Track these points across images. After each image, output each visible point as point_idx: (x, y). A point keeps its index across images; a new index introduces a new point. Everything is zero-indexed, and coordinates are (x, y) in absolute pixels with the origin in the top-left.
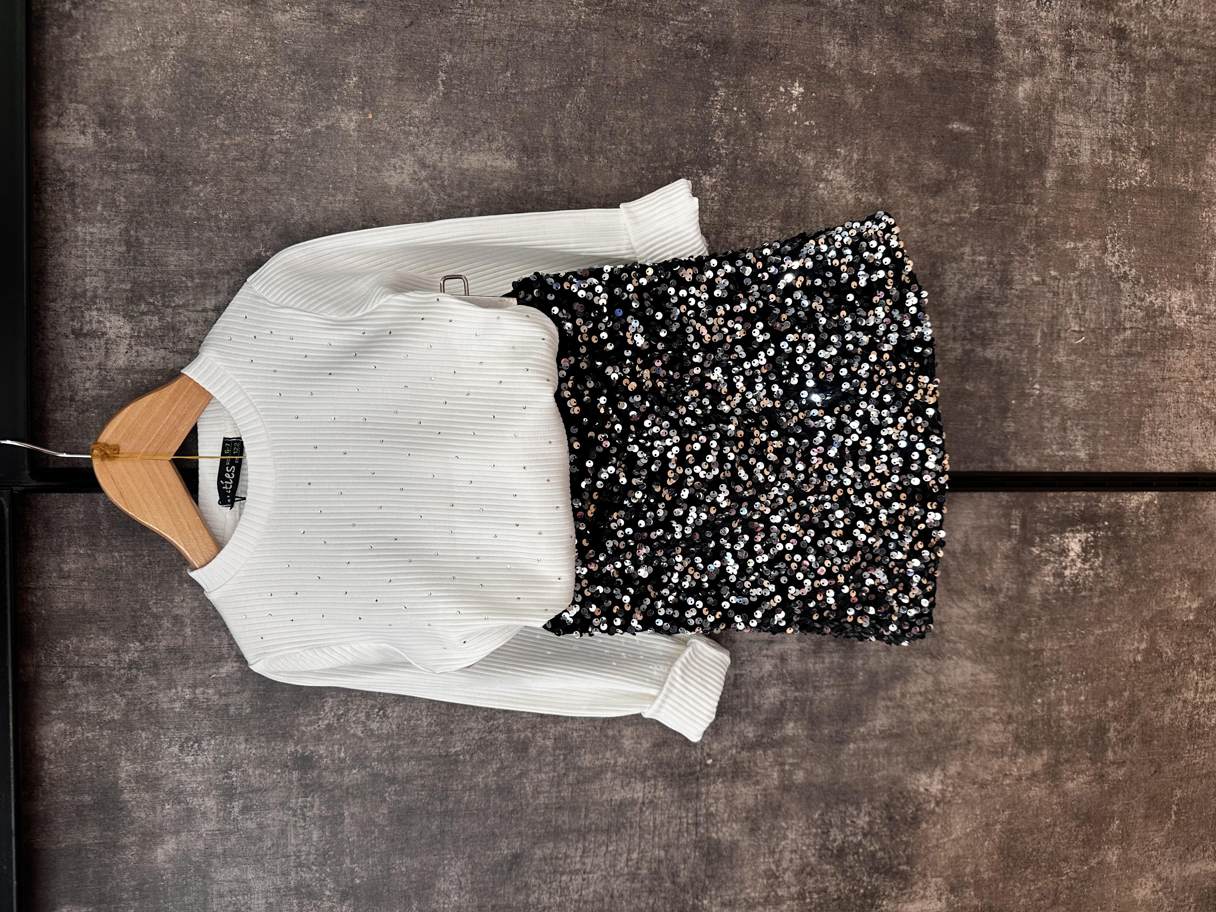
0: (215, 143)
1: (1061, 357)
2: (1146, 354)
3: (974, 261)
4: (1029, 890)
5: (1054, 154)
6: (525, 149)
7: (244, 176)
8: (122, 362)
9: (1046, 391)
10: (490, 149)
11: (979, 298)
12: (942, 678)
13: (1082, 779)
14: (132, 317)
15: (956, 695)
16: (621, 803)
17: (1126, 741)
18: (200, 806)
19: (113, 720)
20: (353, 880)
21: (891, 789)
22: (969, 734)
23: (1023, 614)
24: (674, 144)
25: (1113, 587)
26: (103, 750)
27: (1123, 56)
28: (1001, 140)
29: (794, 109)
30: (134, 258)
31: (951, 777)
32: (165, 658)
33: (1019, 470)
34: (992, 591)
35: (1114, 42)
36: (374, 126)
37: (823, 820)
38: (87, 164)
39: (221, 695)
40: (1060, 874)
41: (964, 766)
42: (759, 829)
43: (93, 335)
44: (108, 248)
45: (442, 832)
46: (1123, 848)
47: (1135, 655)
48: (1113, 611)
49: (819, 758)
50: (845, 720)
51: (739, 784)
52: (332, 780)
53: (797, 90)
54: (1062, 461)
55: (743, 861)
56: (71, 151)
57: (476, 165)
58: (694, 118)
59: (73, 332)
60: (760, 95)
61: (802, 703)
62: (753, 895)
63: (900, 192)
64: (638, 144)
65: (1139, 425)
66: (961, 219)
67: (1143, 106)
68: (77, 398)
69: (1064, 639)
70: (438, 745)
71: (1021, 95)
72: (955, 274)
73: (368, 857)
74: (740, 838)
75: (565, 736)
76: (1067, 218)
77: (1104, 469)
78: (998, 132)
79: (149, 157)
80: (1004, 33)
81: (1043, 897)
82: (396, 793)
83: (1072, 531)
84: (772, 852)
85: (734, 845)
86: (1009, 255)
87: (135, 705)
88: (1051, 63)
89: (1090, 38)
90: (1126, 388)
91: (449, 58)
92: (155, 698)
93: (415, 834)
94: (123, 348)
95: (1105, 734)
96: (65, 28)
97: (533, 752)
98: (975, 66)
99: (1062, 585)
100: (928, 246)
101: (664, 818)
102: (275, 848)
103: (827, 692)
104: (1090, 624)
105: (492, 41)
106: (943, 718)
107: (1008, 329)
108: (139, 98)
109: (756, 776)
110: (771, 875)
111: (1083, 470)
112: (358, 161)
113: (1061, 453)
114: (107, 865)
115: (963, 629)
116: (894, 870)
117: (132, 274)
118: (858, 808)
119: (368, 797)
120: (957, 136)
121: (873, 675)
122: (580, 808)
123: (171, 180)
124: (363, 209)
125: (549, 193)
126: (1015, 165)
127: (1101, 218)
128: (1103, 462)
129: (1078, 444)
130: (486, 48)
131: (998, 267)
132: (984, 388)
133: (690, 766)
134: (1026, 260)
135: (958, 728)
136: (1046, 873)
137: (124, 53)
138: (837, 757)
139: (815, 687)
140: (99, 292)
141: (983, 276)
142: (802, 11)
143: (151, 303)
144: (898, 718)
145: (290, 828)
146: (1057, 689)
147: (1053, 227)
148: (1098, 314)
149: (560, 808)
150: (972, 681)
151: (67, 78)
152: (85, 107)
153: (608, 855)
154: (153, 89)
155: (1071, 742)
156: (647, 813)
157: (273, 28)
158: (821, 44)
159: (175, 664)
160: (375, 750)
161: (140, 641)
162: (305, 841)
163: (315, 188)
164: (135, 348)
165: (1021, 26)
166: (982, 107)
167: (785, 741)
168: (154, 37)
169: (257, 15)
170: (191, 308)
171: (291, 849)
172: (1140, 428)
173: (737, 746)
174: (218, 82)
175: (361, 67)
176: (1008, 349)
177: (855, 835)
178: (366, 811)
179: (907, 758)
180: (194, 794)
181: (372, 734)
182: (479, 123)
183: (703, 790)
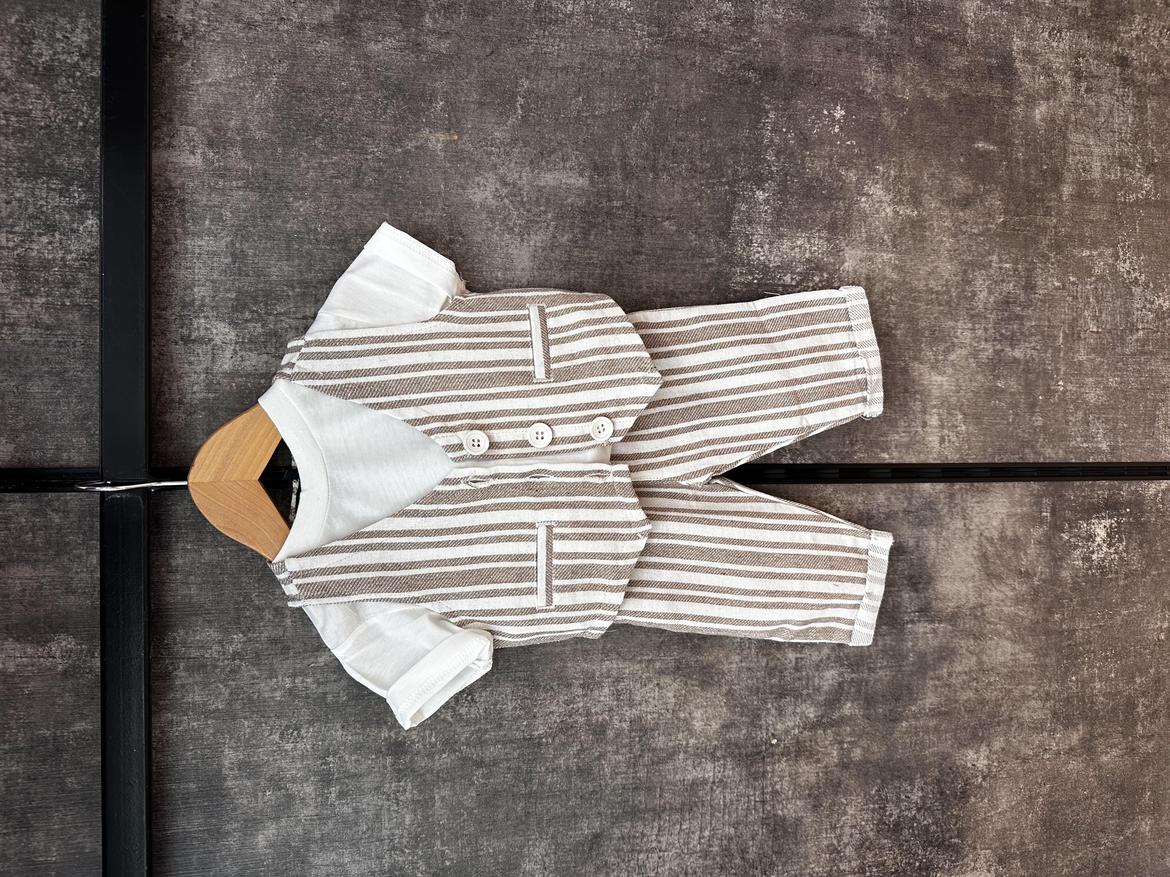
0: (314, 163)
1: (1082, 356)
2: (1157, 353)
3: (1001, 268)
4: (1071, 860)
5: (1069, 170)
6: (595, 168)
7: (340, 192)
8: (227, 366)
9: (1069, 387)
10: (565, 168)
11: (1006, 302)
12: (985, 658)
13: (1115, 752)
14: (237, 324)
15: (998, 674)
16: (694, 783)
17: (1154, 715)
18: (299, 792)
19: (218, 710)
20: (443, 862)
21: (941, 764)
22: (1011, 711)
23: (1056, 596)
24: (730, 162)
25: (1136, 570)
26: (208, 738)
27: (1126, 82)
28: (1022, 157)
29: (836, 130)
30: (239, 269)
31: (996, 753)
32: (267, 649)
33: (1047, 461)
34: (1027, 575)
35: (1118, 69)
36: (459, 147)
37: (880, 796)
38: (196, 182)
39: (319, 684)
40: (1098, 844)
41: (1008, 742)
42: (822, 806)
43: (200, 341)
44: (215, 259)
45: (528, 814)
46: (1155, 818)
47: (1158, 634)
48: (1138, 593)
49: (875, 736)
50: (897, 700)
51: (802, 763)
52: (423, 765)
53: (839, 113)
54: (1086, 452)
55: (807, 837)
56: (181, 171)
57: (552, 183)
58: (748, 139)
59: (182, 339)
60: (806, 118)
61: (858, 683)
62: (817, 869)
63: (933, 205)
64: (698, 163)
65: (1154, 419)
66: (988, 230)
67: (1145, 126)
68: (185, 401)
69: (1093, 619)
70: (523, 728)
71: (1038, 117)
72: (984, 280)
73: (457, 839)
74: (804, 815)
75: (640, 718)
76: (1083, 228)
77: (1123, 460)
78: (1018, 151)
79: (253, 176)
80: (1021, 61)
81: (1085, 867)
82: (484, 776)
83: (1097, 517)
84: (834, 828)
85: (799, 821)
86: (1032, 262)
87: (238, 695)
88: (1063, 88)
89: (1097, 65)
90: (1141, 384)
91: (526, 84)
92: (257, 687)
93: (501, 816)
94: (228, 354)
95: (1134, 709)
96: (177, 57)
97: (610, 734)
98: (996, 90)
99: (1090, 568)
100: (960, 254)
101: (733, 796)
102: (370, 832)
103: (881, 673)
104: (1117, 604)
105: (565, 69)
106: (987, 696)
107: (1033, 330)
108: (244, 121)
109: (817, 755)
110: (833, 850)
111: (1105, 460)
112: (445, 179)
113: (1085, 445)
114: (211, 852)
115: (1002, 611)
116: (947, 843)
117: (237, 283)
118: (912, 784)
119: (457, 781)
120: (983, 154)
121: (922, 656)
122: (655, 788)
123: (273, 196)
124: (450, 224)
125: (618, 208)
126: (1035, 181)
127: (1113, 229)
128: (1123, 453)
129: (1100, 437)
130: (559, 75)
131: (1022, 273)
132: (1014, 385)
133: (757, 746)
134: (1047, 267)
135: (1000, 706)
136: (1085, 843)
137: (230, 80)
138: (891, 735)
139: (869, 669)
140: (207, 301)
141: (1009, 282)
142: (842, 41)
143: (254, 311)
144: (946, 696)
145: (384, 812)
146: (1089, 667)
147: (1069, 237)
148: (1113, 315)
149: (636, 788)
150: (1012, 660)
151: (178, 102)
152: (195, 129)
153: (682, 833)
154: (258, 113)
155: (1104, 717)
156: (718, 792)
157: (367, 57)
158: (860, 71)
159: (276, 654)
160: (464, 734)
161: (243, 633)
162: (398, 825)
163: (407, 204)
164: (240, 354)
165: (1036, 55)
166: (1003, 127)
167: (843, 721)
168: (258, 64)
169: (352, 45)
170: (292, 316)
171: (385, 832)
172: (1155, 421)
173: (799, 727)
174: (317, 106)
175: (447, 92)
176: (1034, 349)
177: (910, 809)
178: (456, 794)
179: (955, 734)
180: (294, 780)
181: (461, 719)
182: (554, 144)
183: (769, 768)
